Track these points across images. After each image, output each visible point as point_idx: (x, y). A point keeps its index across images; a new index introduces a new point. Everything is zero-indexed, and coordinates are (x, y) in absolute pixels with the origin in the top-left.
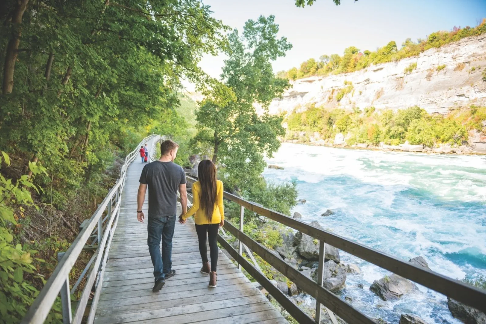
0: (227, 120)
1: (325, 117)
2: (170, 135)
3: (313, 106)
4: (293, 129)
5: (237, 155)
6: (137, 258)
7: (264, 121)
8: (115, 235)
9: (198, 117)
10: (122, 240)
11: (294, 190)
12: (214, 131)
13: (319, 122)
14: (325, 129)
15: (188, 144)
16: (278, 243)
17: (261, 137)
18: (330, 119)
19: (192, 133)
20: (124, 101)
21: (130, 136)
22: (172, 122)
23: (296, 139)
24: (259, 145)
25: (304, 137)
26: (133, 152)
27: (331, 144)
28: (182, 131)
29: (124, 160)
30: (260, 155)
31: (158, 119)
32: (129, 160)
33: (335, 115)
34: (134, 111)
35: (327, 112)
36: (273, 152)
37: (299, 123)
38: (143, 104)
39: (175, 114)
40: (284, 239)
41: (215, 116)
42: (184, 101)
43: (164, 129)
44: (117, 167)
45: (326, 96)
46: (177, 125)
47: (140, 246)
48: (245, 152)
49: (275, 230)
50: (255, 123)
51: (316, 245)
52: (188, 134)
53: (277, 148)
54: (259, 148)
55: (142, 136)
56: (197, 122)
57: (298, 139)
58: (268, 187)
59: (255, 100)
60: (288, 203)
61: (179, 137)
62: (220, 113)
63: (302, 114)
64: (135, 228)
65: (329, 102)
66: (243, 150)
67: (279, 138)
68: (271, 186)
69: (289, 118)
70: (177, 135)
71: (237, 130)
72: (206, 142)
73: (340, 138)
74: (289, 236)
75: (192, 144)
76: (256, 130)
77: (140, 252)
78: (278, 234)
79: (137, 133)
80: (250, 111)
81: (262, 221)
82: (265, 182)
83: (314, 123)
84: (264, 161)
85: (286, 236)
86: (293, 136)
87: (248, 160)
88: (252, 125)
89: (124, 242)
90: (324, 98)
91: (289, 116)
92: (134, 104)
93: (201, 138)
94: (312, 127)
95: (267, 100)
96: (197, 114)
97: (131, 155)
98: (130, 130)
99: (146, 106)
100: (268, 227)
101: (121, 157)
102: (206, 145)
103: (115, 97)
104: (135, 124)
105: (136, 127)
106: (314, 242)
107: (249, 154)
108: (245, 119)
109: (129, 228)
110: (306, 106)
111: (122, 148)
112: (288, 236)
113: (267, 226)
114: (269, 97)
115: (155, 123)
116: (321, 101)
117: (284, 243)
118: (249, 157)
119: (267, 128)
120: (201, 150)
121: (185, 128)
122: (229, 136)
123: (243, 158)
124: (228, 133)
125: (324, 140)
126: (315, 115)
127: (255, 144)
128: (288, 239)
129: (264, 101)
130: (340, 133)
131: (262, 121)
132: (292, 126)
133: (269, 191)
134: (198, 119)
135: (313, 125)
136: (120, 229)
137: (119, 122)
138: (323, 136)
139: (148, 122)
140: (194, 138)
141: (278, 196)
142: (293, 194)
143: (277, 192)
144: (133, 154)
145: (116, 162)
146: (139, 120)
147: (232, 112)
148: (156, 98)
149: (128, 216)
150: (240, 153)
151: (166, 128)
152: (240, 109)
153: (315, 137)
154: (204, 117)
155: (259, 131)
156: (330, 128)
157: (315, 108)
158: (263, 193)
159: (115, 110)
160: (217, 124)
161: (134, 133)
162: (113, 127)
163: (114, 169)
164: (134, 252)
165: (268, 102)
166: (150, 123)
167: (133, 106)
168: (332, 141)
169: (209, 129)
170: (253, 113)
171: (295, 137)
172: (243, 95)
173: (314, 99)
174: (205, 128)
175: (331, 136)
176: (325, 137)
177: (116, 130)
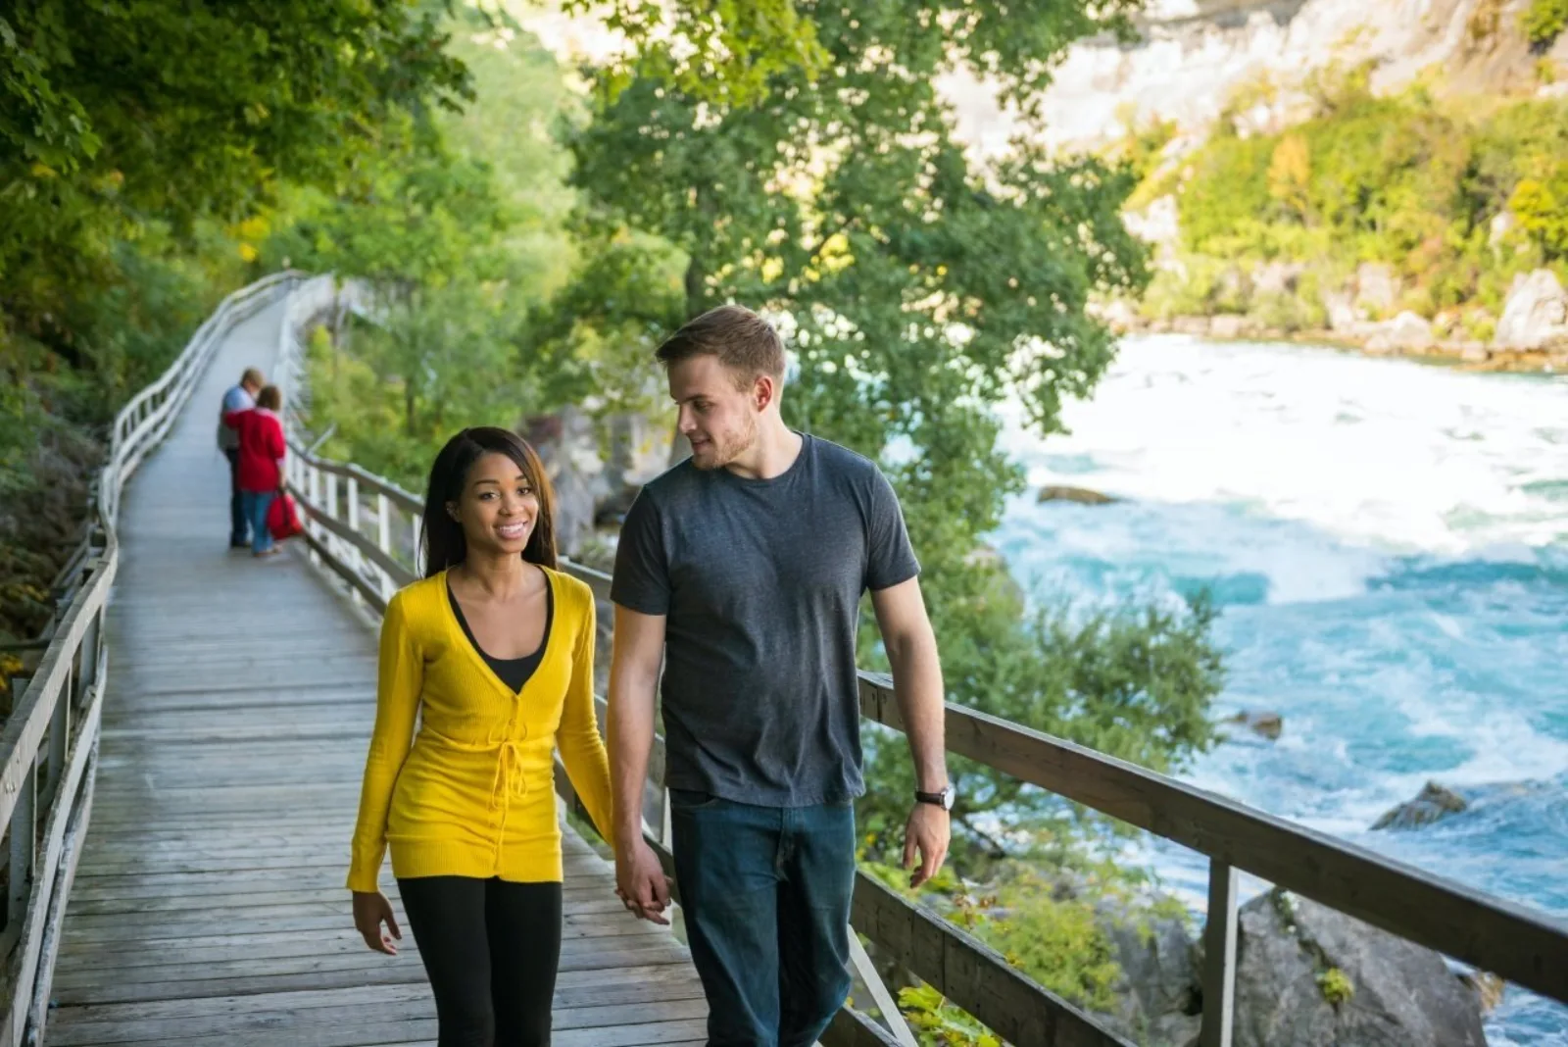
0: (769, 187)
1: (1436, 164)
2: (399, 280)
3: (1359, 82)
4: (1214, 244)
5: (828, 413)
6: (223, 1001)
7: (1010, 191)
8: (81, 883)
9: (582, 161)
10: (129, 906)
11: (1196, 651)
12: (681, 259)
13: (1392, 195)
14: (1432, 244)
15: (514, 341)
16: (1087, 984)
17: (989, 299)
18: (1472, 173)
19: (537, 268)
20: (107, 60)
21: (135, 286)
22: (413, 191)
23: (1229, 310)
24: (975, 352)
25: (1287, 296)
26: (156, 388)
27: (1474, 351)
28: (478, 251)
29: (104, 439)
30: (977, 417)
31: (326, 180)
32: (134, 438)
33: (1509, 150)
34: (167, 122)
35: (1458, 125)
36: (1067, 399)
37: (1257, 200)
38: (229, 82)
39: (429, 140)
40: (1125, 958)
41: (689, 157)
42: (490, 52)
43: (360, 240)
44: (51, 483)
45: (1449, 14)
46: (440, 214)
47: (237, 941)
48: (884, 396)
49: (1066, 904)
50: (951, 206)
51: (1335, 1006)
52: (513, 275)
53: (1092, 374)
54: (976, 372)
55: (209, 285)
56: (571, 199)
57: (1242, 312)
58: (1026, 628)
59: (954, 53)
60: (1161, 732)
61: (454, 294)
62: (721, 143)
63: (1279, 139)
64: (200, 845)
65: (1469, 54)
66: (868, 380)
67: (1105, 306)
68: (1049, 620)
69: (1187, 173)
70: (439, 279)
71: (836, 254)
72: (632, 329)
73: (1539, 303)
74: (1162, 941)
75: (538, 341)
76: (954, 254)
77: (239, 968)
78: (1087, 927)
79: (179, 265)
80: (922, 127)
81: (986, 845)
82: (1013, 589)
83: (1363, 199)
84: (1003, 456)
85: (1136, 939)
86: (1212, 293)
87: (900, 451)
88: (930, 217)
89: (139, 919)
90: (1434, 30)
91: (1187, 154)
92: (167, 77)
93: (599, 299)
94: (1346, 227)
95: (1040, 54)
96: (573, 145)
97: (142, 406)
98: (137, 242)
99: (250, 97)
100: (1025, 878)
101: (74, 418)
102: (628, 350)
103: (48, 30)
104: (169, 204)
105: (180, 226)
106: (1322, 985)
107: (906, 407)
108: (883, 184)
109: (164, 845)
110: (1311, 84)
111: (75, 359)
112: (1153, 945)
113: (1014, 873)
114: (1044, 33)
115: (301, 202)
116: (1416, 48)
117: (1124, 990)
118: (905, 431)
119: (1027, 243)
120: (599, 382)
121: (497, 237)
122: (783, 292)
123: (873, 438)
124: (773, 268)
125: (1429, 316)
126: (1366, 150)
127: (948, 347)
128: (1151, 966)
129: (1010, 61)
130: (1537, 273)
131: (998, 190)
132: (1204, 224)
133: (1036, 653)
134: (579, 179)
135: (1351, 215)
136: (107, 847)
137: (69, 194)
138: (1420, 294)
139: (260, 197)
140: (556, 304)
141: (1093, 686)
142: (1191, 671)
143: (1090, 657)
144: (159, 399)
145: (44, 452)
146: (202, 178)
147: (804, 132)
148: (319, 50)
149: (149, 778)
150: (850, 399)
151: (368, 230)
152: (856, 111)
153: (1362, 297)
154: (619, 166)
155: (978, 258)
156: (1467, 235)
157: (1371, 102)
158: (993, 662)
159: (74, 131)
160: (703, 216)
161: (159, 262)
162: (29, 221)
163: (28, 498)
164: (206, 972)
165: (1035, 66)
166: (271, 202)
167: (163, 88)
168: (1488, 322)
169: (653, 242)
170: (942, 143)
171: (1227, 298)
172: (879, 24)
173: (1364, 36)
174: (627, 238)
175: (1472, 292)
176: (1436, 295)
177: (47, 240)
